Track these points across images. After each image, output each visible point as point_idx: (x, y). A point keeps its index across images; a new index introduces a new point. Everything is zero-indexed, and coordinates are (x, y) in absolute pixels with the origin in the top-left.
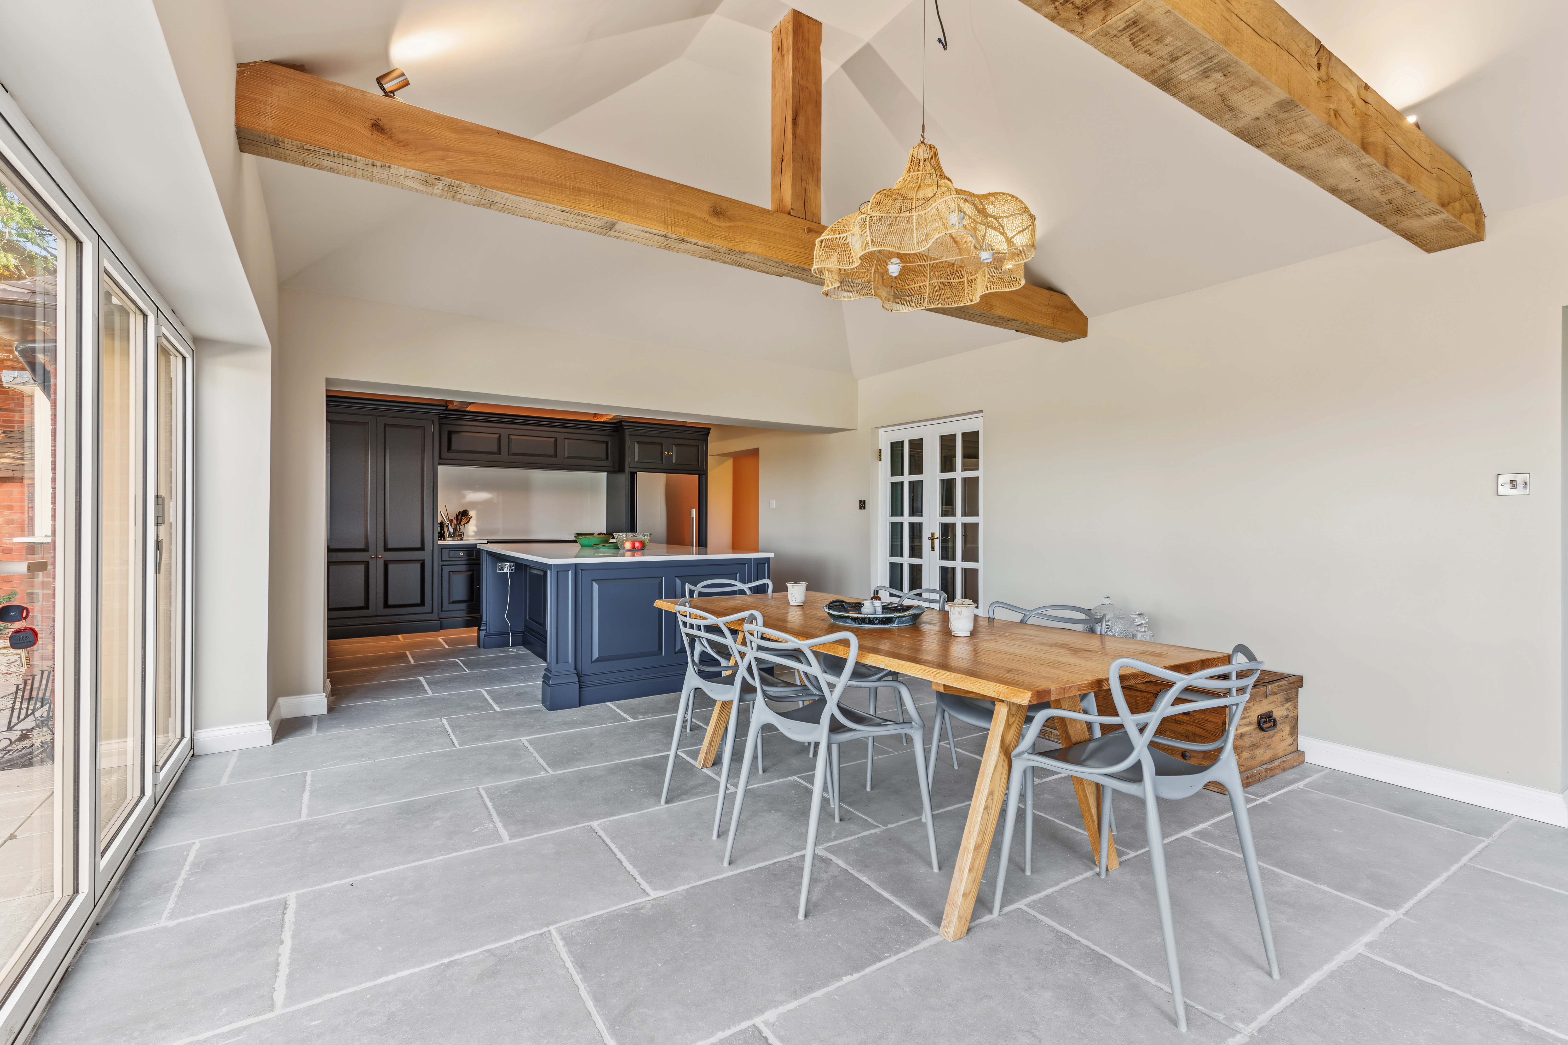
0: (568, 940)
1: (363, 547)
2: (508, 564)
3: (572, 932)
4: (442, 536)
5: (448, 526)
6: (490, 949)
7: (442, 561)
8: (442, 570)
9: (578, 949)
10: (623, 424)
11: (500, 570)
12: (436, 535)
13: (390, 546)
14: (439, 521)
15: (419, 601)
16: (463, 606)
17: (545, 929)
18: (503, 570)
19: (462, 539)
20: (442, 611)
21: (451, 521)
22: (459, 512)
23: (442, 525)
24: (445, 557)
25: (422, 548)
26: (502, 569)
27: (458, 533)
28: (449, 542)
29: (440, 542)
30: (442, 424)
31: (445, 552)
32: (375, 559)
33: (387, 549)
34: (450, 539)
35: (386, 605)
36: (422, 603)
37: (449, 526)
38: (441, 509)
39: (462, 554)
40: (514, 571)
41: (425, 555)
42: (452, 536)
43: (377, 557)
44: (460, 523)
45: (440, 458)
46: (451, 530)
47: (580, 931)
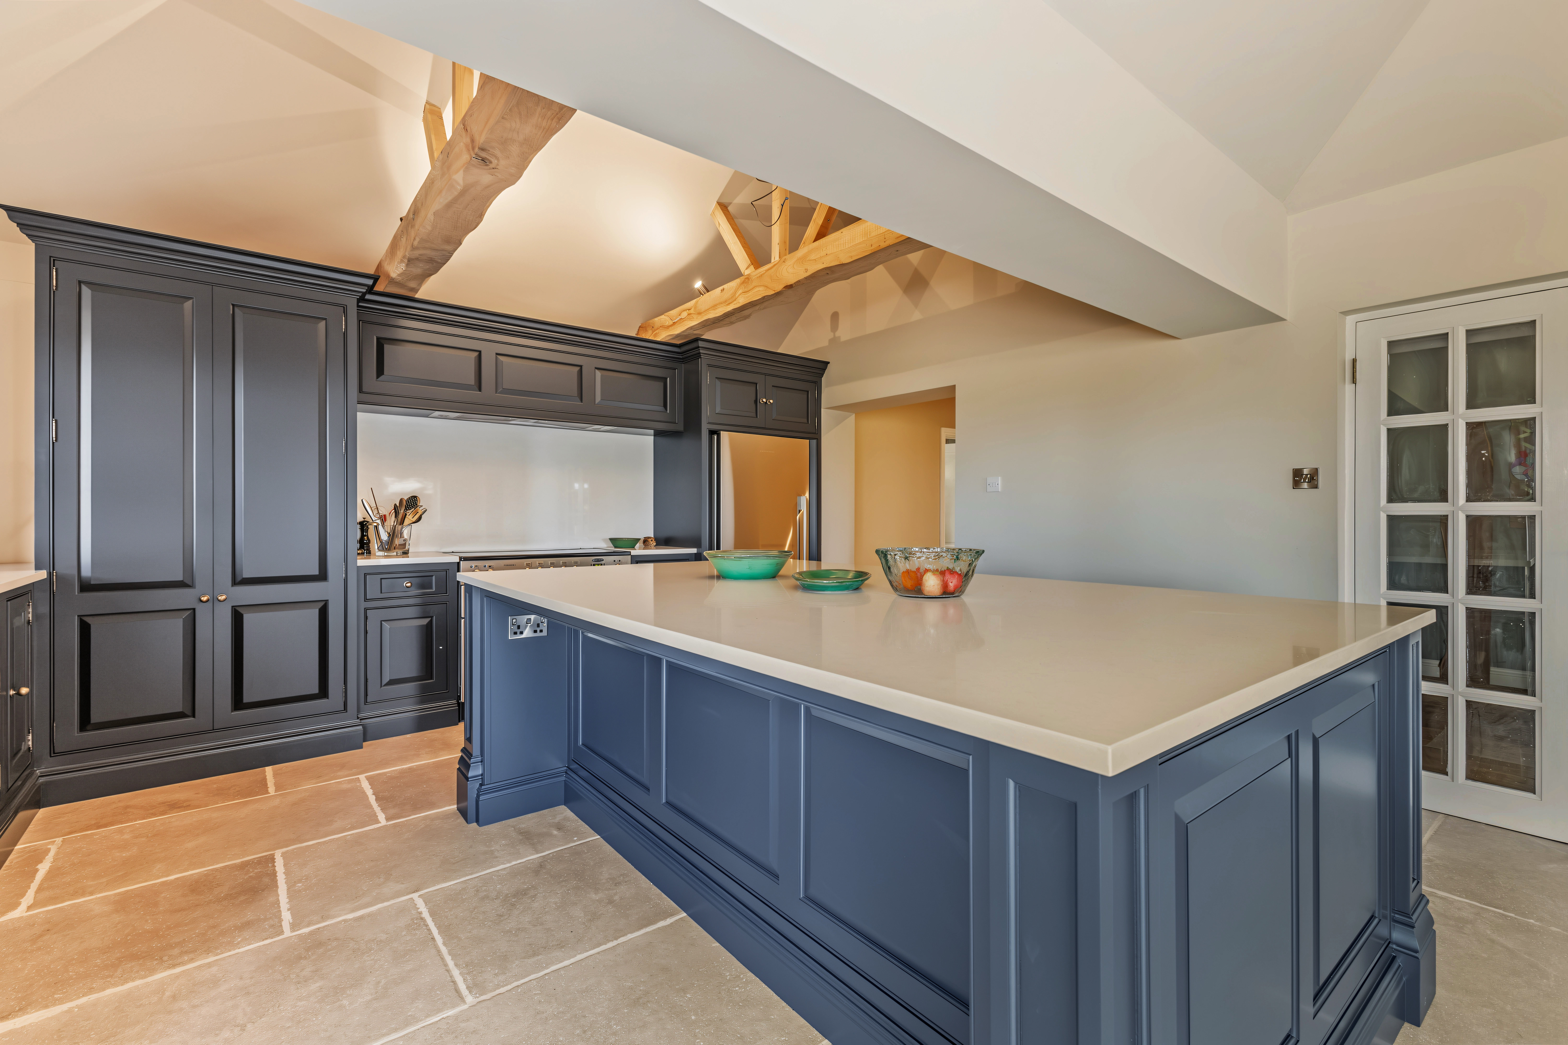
1: (179, 577)
2: (532, 617)
4: (364, 546)
5: (376, 527)
7: (366, 600)
8: (366, 618)
10: (701, 344)
11: (515, 633)
12: (354, 545)
13: (247, 572)
14: (360, 518)
15: (315, 690)
16: (410, 688)
18: (522, 633)
19: (406, 553)
20: (366, 702)
21: (383, 519)
22: (401, 501)
23: (364, 526)
24: (373, 591)
25: (322, 576)
26: (519, 629)
27: (397, 542)
28: (379, 559)
29: (362, 562)
30: (364, 322)
31: (373, 582)
32: (210, 604)
33: (238, 581)
34: (381, 553)
35: (238, 703)
36: (323, 692)
37: (380, 528)
38: (363, 494)
39: (409, 585)
40: (545, 633)
41: (330, 590)
42: (388, 547)
43: (214, 600)
44: (402, 522)
45: (360, 390)
46: (384, 537)
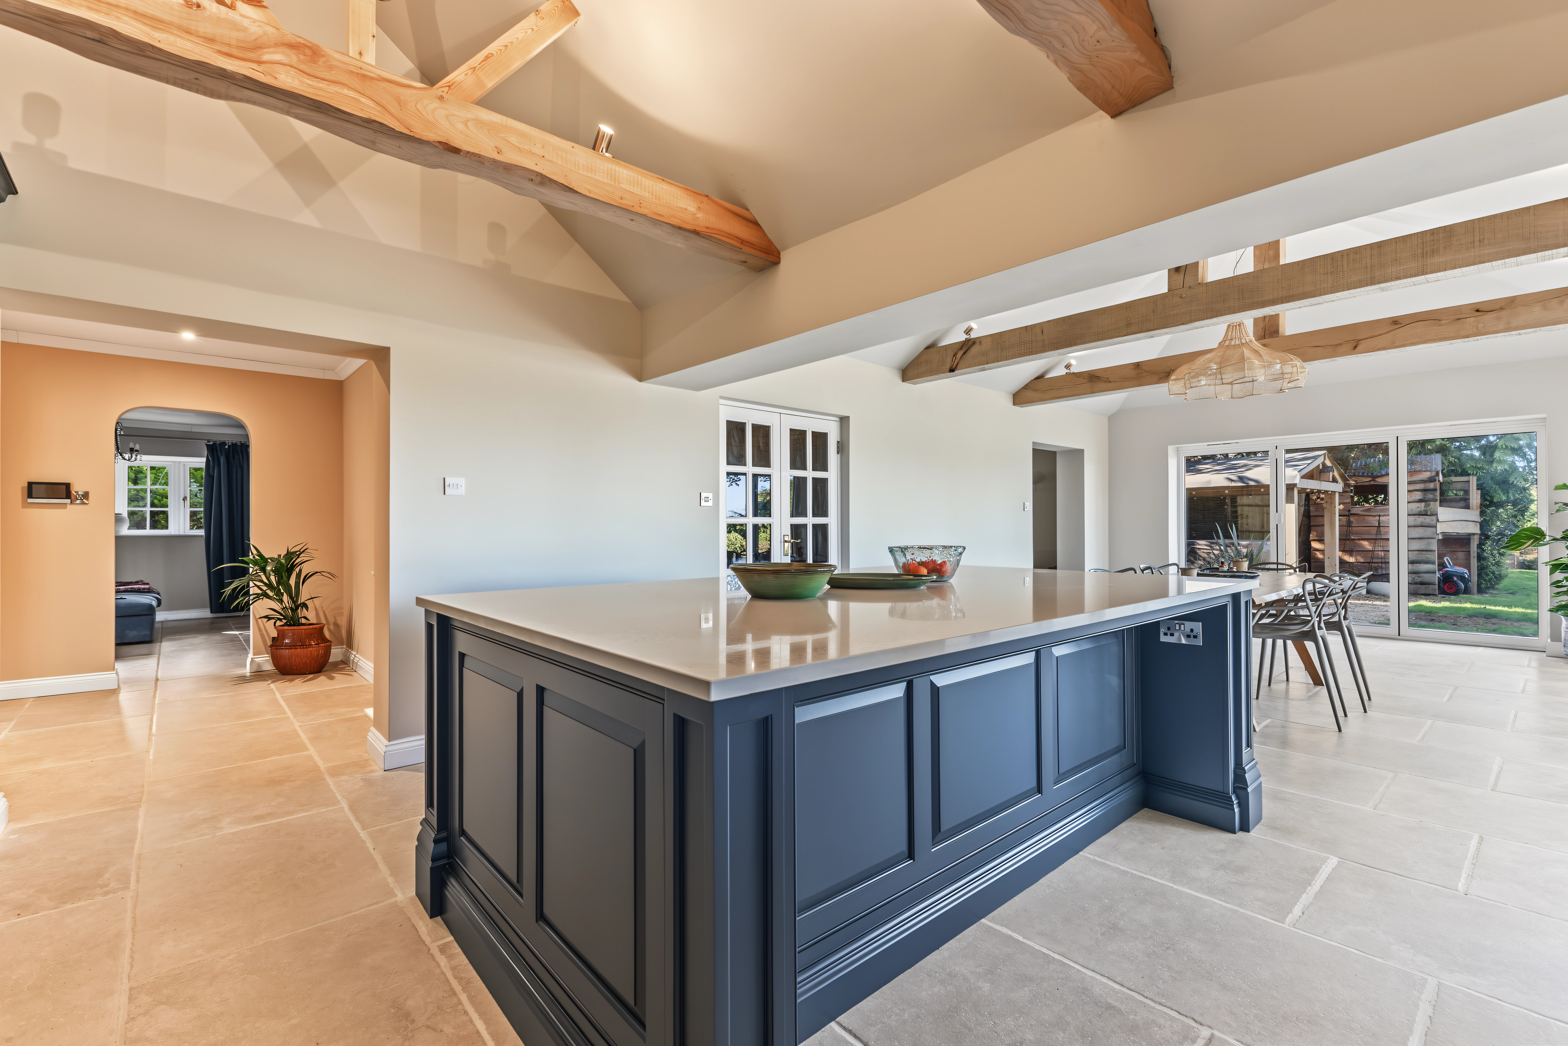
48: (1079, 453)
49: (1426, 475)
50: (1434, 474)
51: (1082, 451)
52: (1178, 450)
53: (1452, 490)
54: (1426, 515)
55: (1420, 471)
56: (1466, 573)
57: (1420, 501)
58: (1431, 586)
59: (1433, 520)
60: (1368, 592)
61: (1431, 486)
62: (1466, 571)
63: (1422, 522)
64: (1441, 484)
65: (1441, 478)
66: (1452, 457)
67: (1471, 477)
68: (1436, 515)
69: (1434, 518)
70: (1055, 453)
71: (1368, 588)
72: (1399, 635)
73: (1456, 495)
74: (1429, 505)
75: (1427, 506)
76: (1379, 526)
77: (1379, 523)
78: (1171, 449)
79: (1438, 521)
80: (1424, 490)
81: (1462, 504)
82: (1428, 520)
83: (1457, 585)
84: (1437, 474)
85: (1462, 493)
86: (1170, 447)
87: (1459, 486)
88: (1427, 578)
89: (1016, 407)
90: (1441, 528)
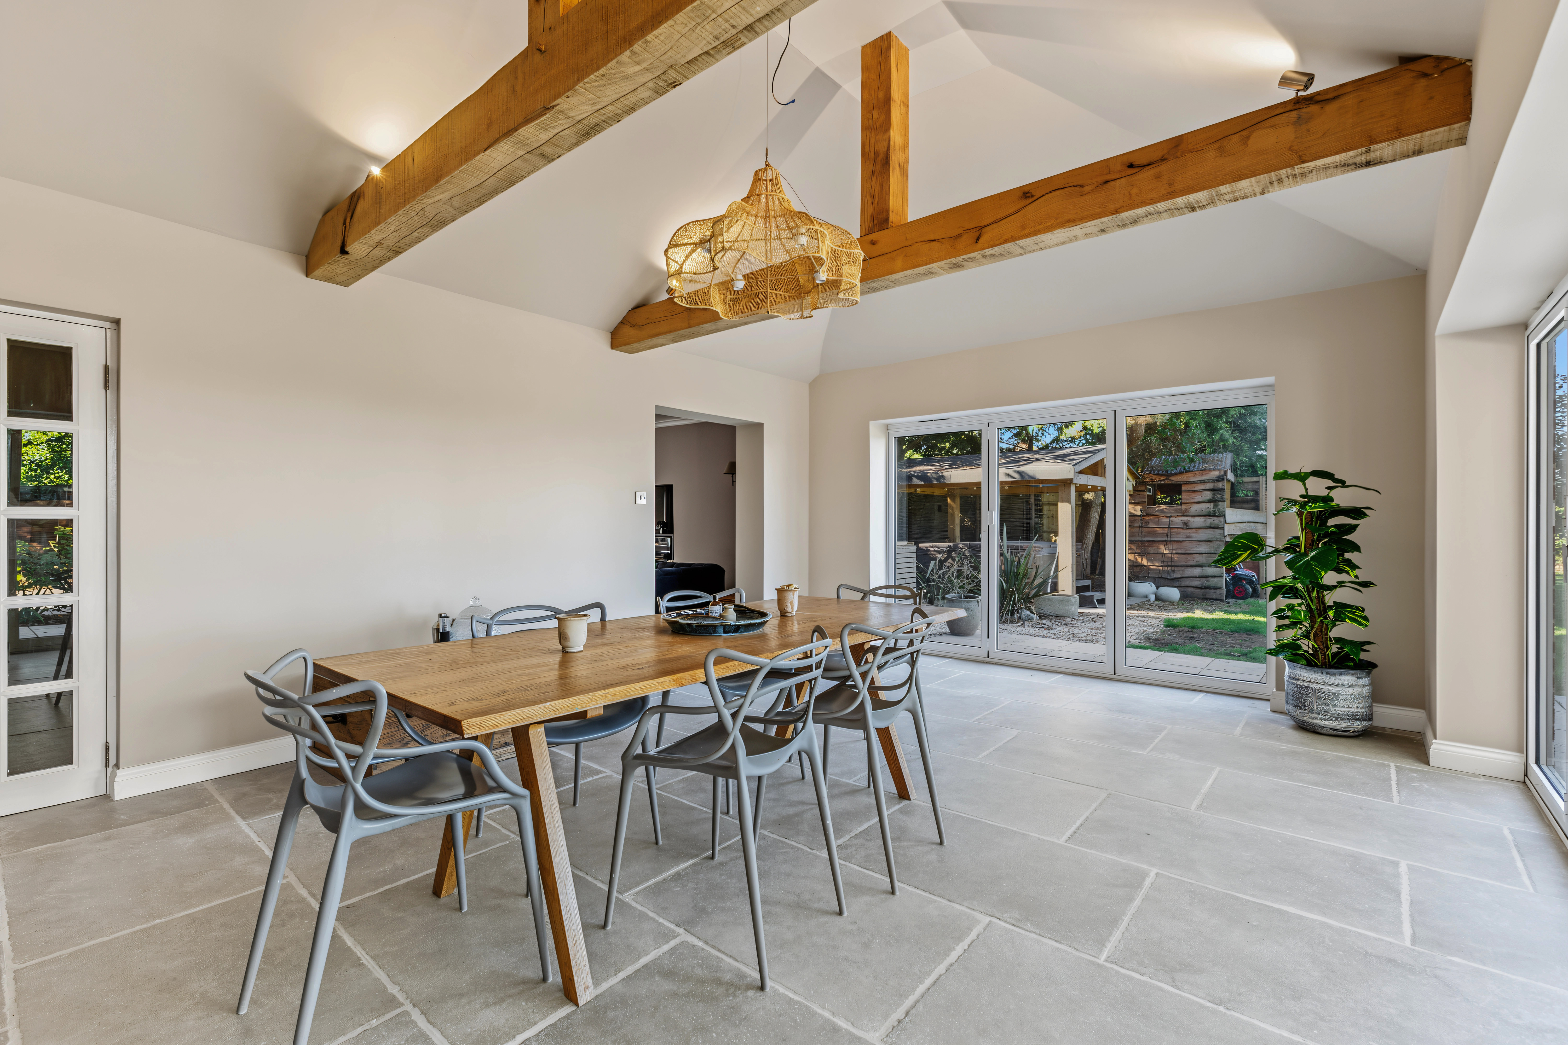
0: (1101, 943)
3: (1091, 945)
6: (1172, 986)
9: (1103, 931)
17: (1108, 965)
47: (1083, 941)
48: (758, 428)
49: (1215, 474)
50: (1222, 473)
51: (762, 424)
52: (887, 428)
53: (1242, 491)
54: (1215, 516)
55: (1211, 469)
56: (1254, 576)
57: (1209, 501)
58: (1218, 591)
59: (1221, 522)
60: (1158, 598)
61: (1220, 485)
62: (1254, 574)
63: (1211, 524)
64: (1232, 484)
65: (1231, 476)
66: (1243, 456)
67: (1261, 477)
68: (1224, 516)
69: (1222, 519)
70: (734, 427)
71: (1158, 594)
72: (1115, 674)
73: (1247, 495)
74: (1218, 506)
75: (1216, 506)
76: (1169, 528)
77: (1169, 525)
78: (875, 428)
79: (1225, 522)
80: (1213, 490)
81: (1253, 505)
82: (1215, 521)
83: (1246, 590)
84: (1226, 472)
85: (1252, 493)
86: (871, 422)
87: (1250, 486)
88: (1214, 582)
89: (616, 353)
90: (1228, 530)
